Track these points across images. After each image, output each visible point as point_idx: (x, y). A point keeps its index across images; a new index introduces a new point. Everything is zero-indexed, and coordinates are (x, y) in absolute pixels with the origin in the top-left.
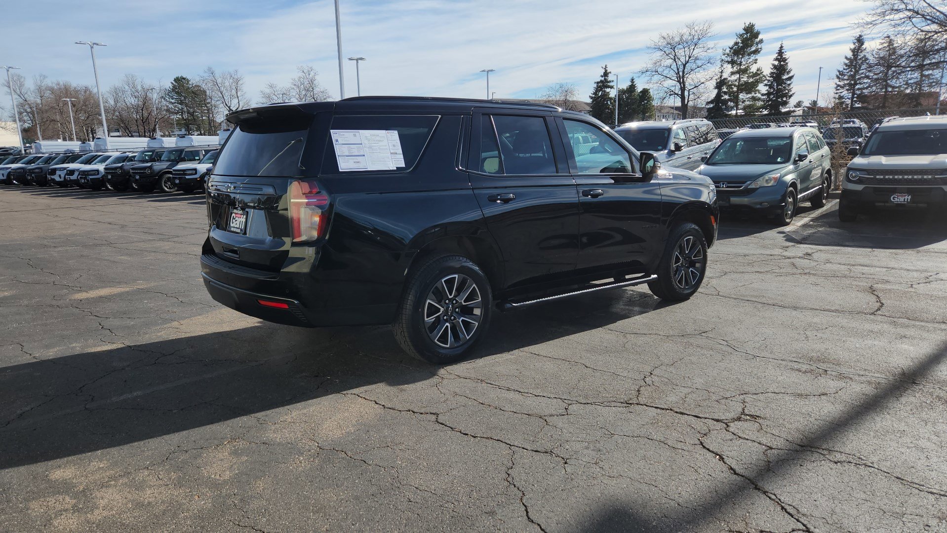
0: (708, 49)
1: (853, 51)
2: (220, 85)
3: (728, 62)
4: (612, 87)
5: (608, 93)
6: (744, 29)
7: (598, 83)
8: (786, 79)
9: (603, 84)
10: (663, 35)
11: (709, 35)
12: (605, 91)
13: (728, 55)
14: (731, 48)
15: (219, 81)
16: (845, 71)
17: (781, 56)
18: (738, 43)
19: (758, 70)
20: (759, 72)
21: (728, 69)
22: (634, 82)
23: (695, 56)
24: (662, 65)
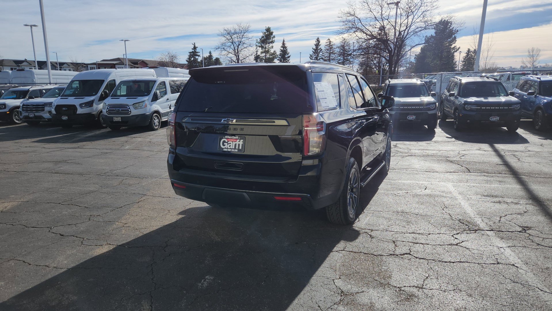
0: (249, 39)
1: (316, 45)
3: (260, 47)
4: (199, 56)
5: (197, 59)
6: (266, 30)
7: (190, 53)
8: (287, 57)
10: (225, 29)
11: (249, 31)
12: (195, 58)
13: (259, 42)
14: (261, 39)
16: (313, 55)
17: (284, 46)
18: (264, 37)
19: (274, 52)
20: (275, 53)
21: (260, 50)
22: (211, 54)
23: (243, 42)
24: (226, 45)
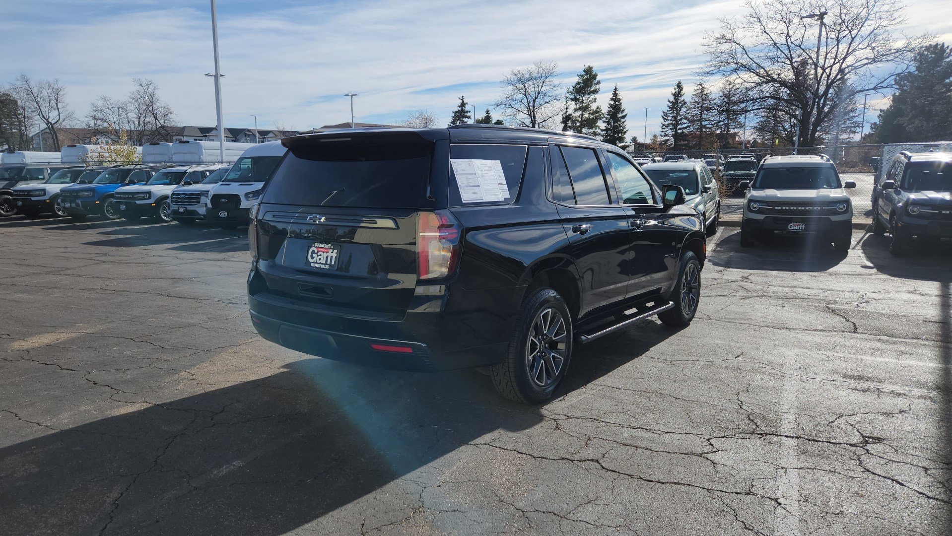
0: (555, 87)
1: (674, 95)
2: (36, 95)
3: (572, 100)
4: (469, 117)
6: (584, 71)
7: (455, 112)
8: (621, 117)
9: (461, 114)
10: (514, 71)
11: (555, 74)
12: (462, 120)
13: (571, 93)
14: (574, 87)
15: (35, 90)
16: (668, 112)
17: (615, 98)
18: (580, 83)
19: (597, 108)
20: (598, 110)
21: (572, 105)
22: (489, 114)
23: (544, 92)
24: (514, 99)
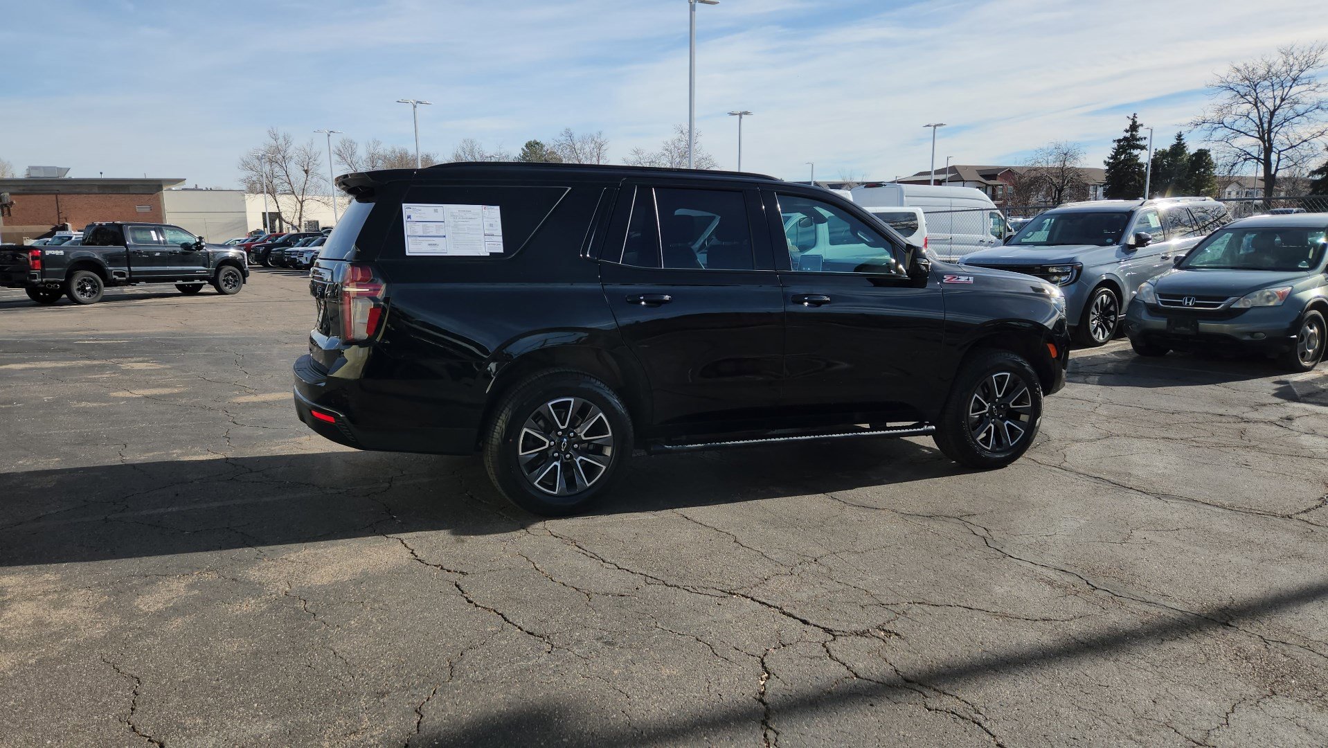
0: (1318, 86)
4: (1143, 148)
5: (1137, 156)
9: (1129, 143)
10: (1236, 66)
11: (1321, 63)
12: (1130, 153)
22: (1182, 140)
23: (1294, 97)
24: (1233, 113)
